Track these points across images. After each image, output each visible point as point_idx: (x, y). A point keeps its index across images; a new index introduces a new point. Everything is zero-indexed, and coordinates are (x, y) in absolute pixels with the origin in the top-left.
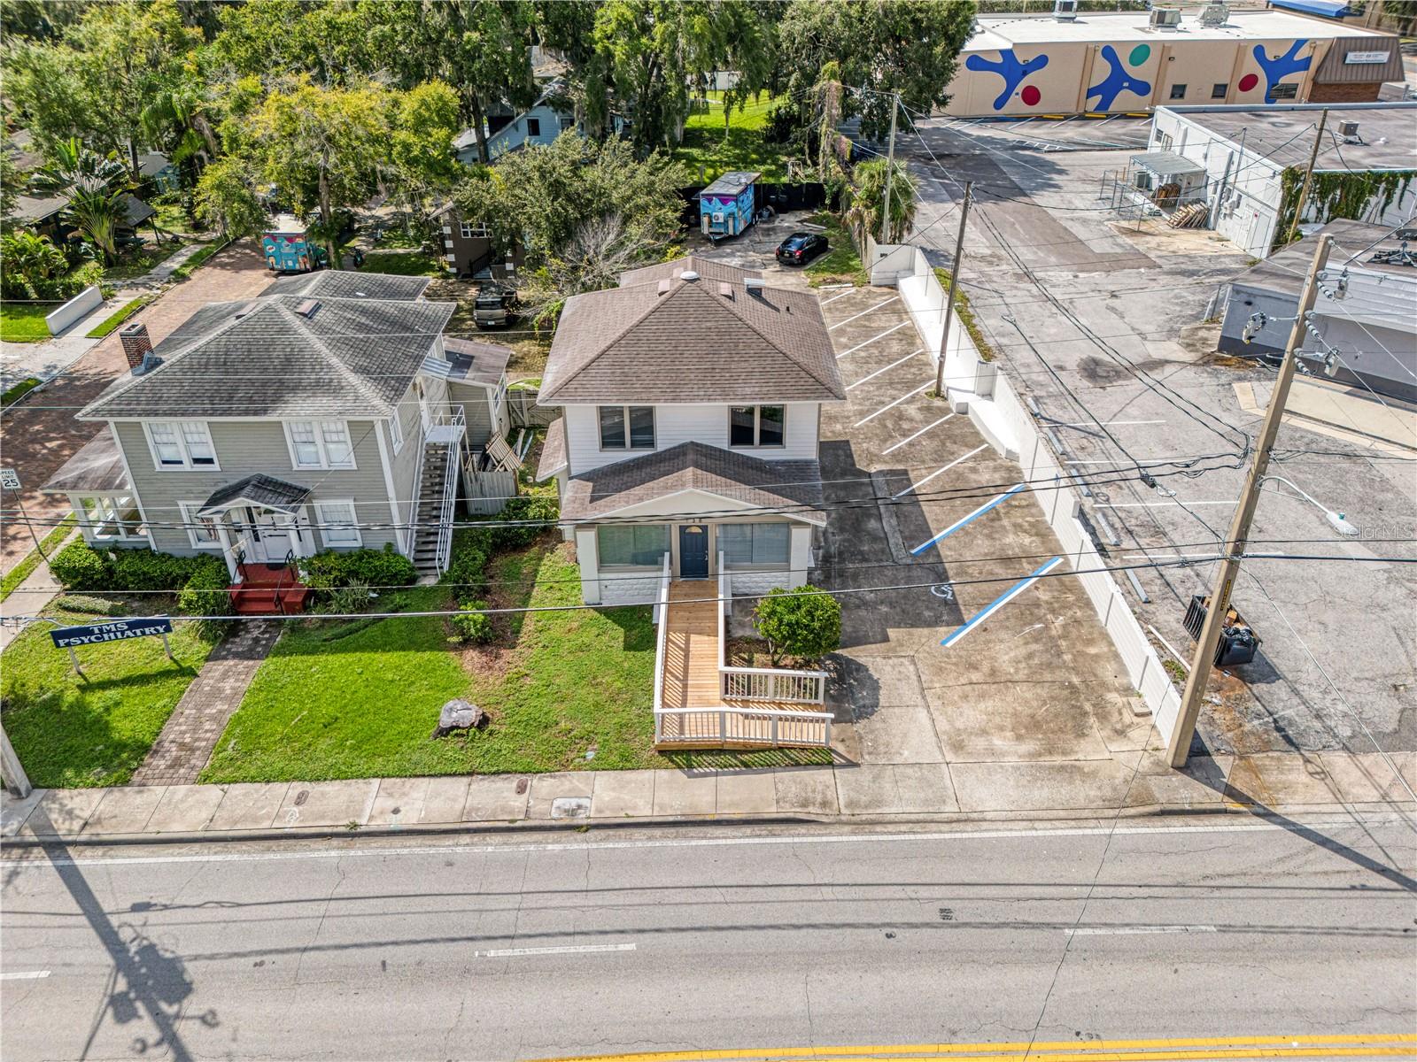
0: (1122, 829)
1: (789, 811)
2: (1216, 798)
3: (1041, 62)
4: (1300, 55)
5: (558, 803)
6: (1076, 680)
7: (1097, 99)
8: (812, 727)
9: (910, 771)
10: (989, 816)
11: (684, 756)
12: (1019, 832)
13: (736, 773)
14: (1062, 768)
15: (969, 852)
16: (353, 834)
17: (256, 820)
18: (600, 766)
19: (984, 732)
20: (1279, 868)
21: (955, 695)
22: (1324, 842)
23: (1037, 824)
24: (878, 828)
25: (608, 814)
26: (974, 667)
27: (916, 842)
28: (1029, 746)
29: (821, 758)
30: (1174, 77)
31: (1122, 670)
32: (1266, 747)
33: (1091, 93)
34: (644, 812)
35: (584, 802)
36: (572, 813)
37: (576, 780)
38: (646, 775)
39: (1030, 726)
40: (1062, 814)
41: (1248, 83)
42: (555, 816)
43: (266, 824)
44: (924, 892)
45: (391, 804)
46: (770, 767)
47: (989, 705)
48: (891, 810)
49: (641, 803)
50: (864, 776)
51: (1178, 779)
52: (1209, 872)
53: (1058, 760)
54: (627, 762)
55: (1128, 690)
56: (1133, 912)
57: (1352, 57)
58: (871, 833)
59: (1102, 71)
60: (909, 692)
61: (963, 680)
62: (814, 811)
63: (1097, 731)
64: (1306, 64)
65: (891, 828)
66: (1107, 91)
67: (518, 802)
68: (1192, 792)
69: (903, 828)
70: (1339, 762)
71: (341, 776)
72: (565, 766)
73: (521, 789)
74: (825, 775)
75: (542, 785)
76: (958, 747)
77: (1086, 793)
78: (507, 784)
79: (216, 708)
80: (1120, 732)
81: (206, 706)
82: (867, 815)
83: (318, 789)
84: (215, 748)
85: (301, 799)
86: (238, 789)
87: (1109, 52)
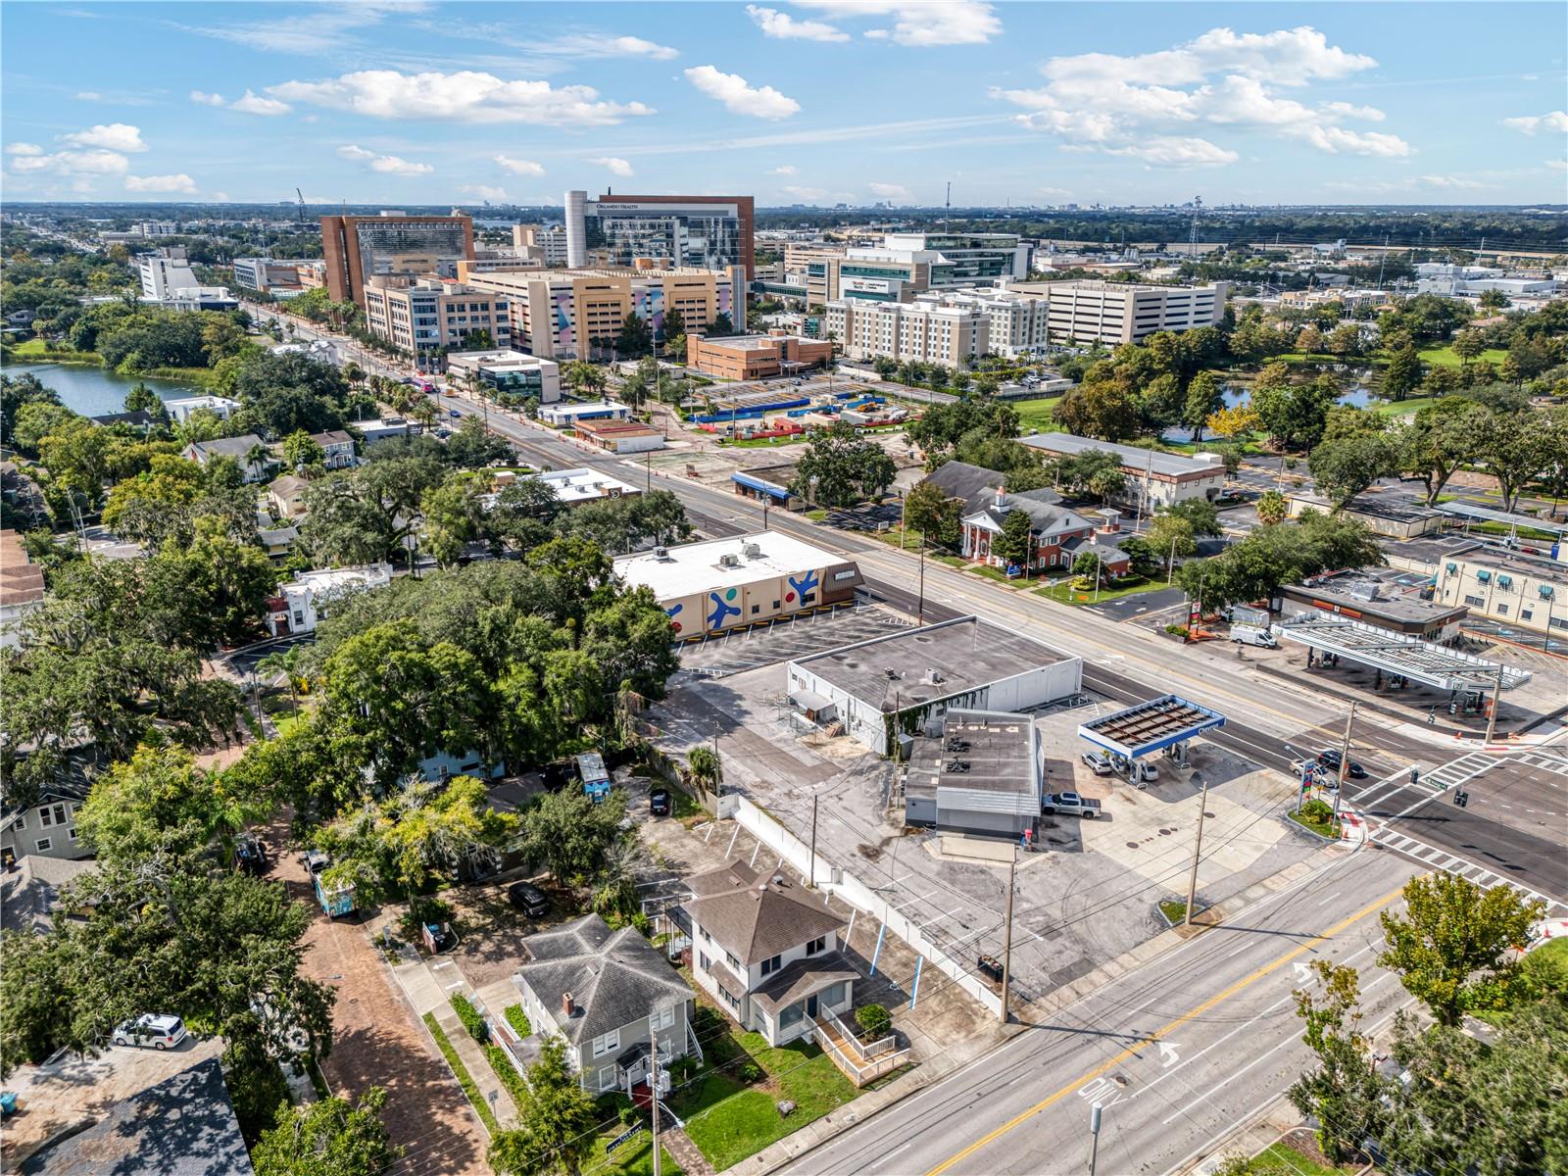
0: (1004, 1049)
1: (915, 1087)
2: (1020, 1028)
3: (679, 608)
4: (812, 579)
6: (960, 1004)
7: (713, 622)
8: (900, 1058)
10: (968, 1062)
11: (868, 1086)
12: (979, 1063)
13: (889, 1083)
14: (977, 1037)
15: (971, 1074)
16: (791, 1161)
17: (755, 1172)
18: (845, 1102)
19: (947, 1035)
21: (929, 1026)
22: (1052, 1028)
23: (982, 1058)
24: (942, 1080)
25: (864, 1115)
26: (927, 1013)
28: (963, 1034)
29: (908, 1067)
30: (751, 602)
31: (971, 995)
32: (1023, 1005)
33: (709, 619)
34: (874, 1109)
35: (853, 1115)
36: (852, 1119)
37: (842, 1109)
38: (862, 1098)
39: (959, 1027)
41: (790, 598)
42: (849, 1124)
43: (759, 1172)
44: (969, 1092)
45: (793, 1146)
46: (897, 1077)
47: (942, 1025)
48: (941, 1073)
50: (925, 1066)
51: (1008, 1026)
52: (1033, 1049)
53: (973, 1035)
54: (852, 1097)
55: (977, 1002)
56: (1022, 1071)
57: (838, 577)
59: (713, 607)
60: (918, 1033)
62: (921, 1085)
63: (978, 1020)
64: (816, 582)
65: (945, 1078)
66: (718, 616)
67: (832, 1125)
68: (1014, 1028)
70: (1042, 1000)
71: (767, 1145)
72: (834, 1107)
73: (829, 1121)
74: (914, 1072)
75: (833, 1116)
76: (944, 1044)
77: (988, 1042)
78: (823, 1122)
79: (687, 1149)
80: (984, 1017)
81: (681, 1150)
82: (936, 1078)
83: (762, 1154)
84: (708, 1160)
85: (761, 1160)
86: (735, 1168)
87: (715, 596)
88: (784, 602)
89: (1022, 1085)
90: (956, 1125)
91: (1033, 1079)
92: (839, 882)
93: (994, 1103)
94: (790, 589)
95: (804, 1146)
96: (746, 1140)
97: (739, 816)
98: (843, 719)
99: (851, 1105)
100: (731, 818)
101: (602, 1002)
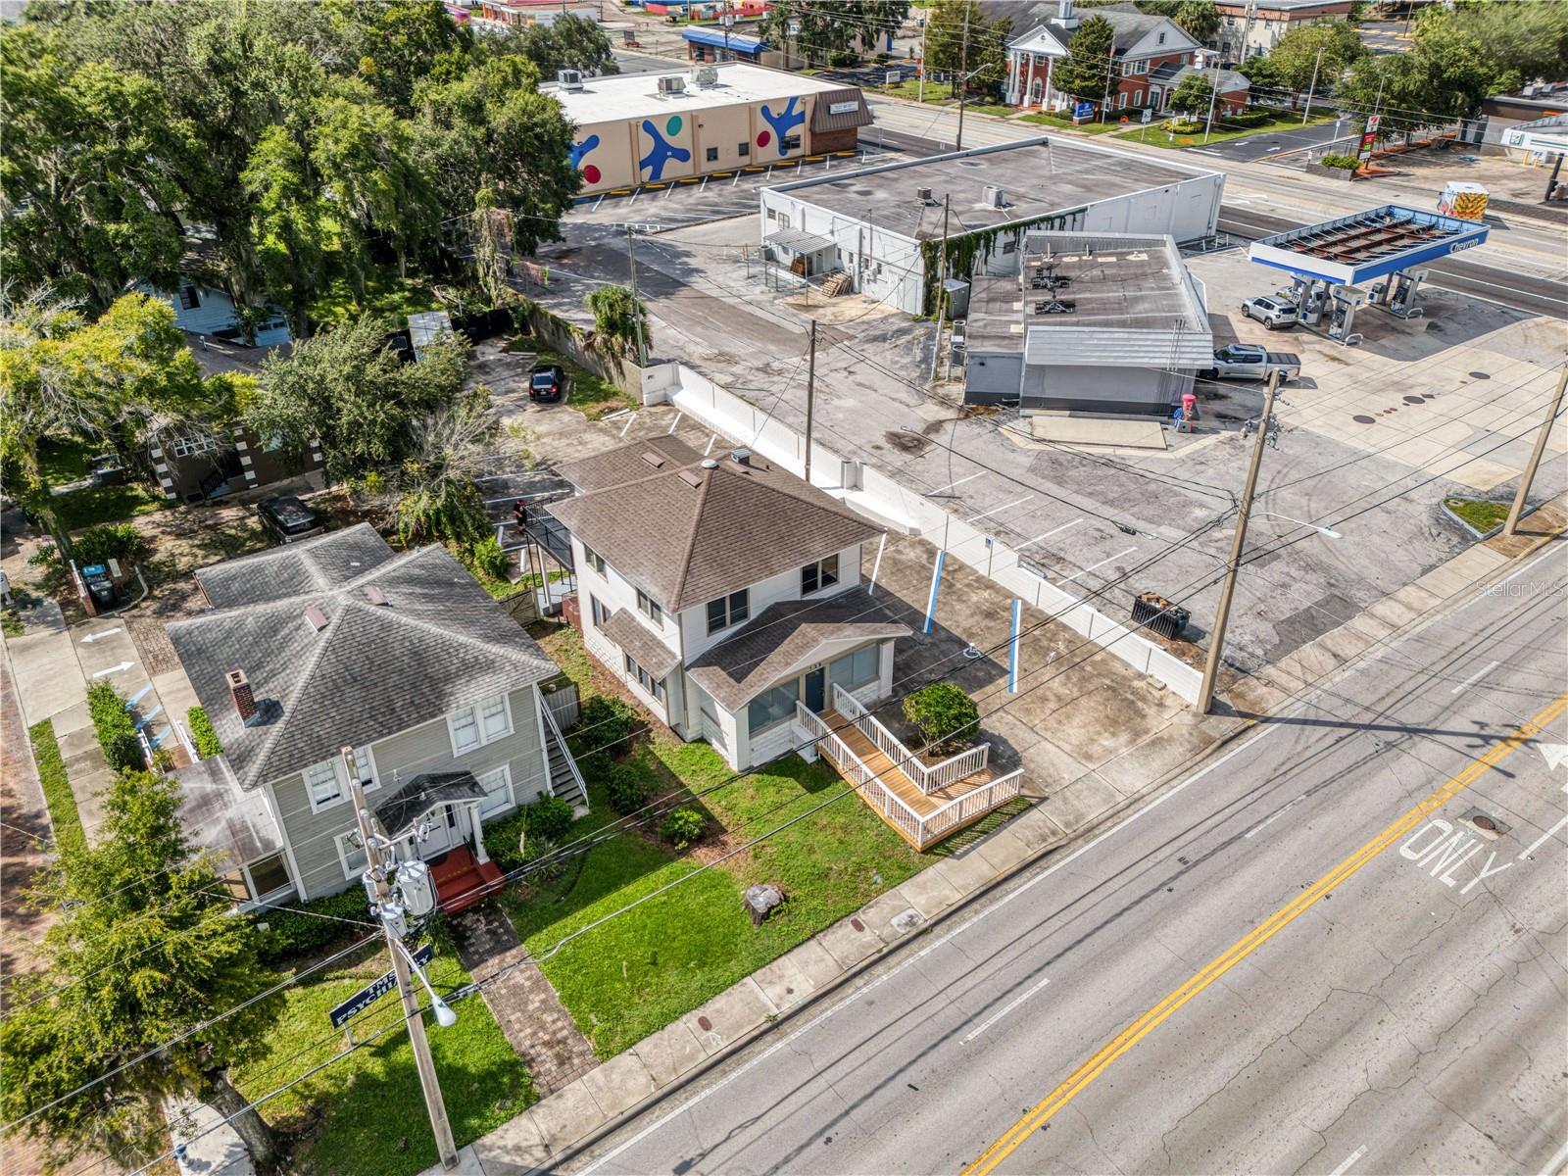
0: (1214, 765)
1: (1042, 848)
2: (1239, 723)
3: (593, 142)
4: (796, 111)
5: (894, 921)
6: (1108, 682)
7: (649, 170)
8: (1003, 789)
9: (1078, 786)
10: (1144, 791)
11: (940, 846)
13: (984, 841)
14: (1153, 743)
15: (1155, 820)
16: (776, 1025)
17: (691, 1058)
18: (892, 883)
19: (1093, 741)
20: (1300, 748)
21: (1052, 723)
22: (1305, 722)
23: (1173, 783)
24: (1097, 832)
25: (935, 911)
26: (1044, 699)
27: (1124, 830)
28: (1124, 737)
29: (1019, 807)
30: (706, 141)
31: (1127, 666)
32: (1235, 679)
33: (643, 165)
34: (957, 898)
35: (911, 912)
36: (911, 922)
37: (887, 901)
38: (930, 873)
39: (1113, 724)
40: (1178, 771)
41: (764, 139)
42: (905, 932)
43: (702, 1056)
44: (1160, 855)
45: (779, 989)
46: (1000, 827)
47: (1077, 720)
48: (1092, 816)
49: (947, 892)
50: (1056, 802)
51: (1213, 719)
52: (1273, 766)
53: (1146, 739)
54: (908, 872)
55: (1140, 676)
56: (1263, 808)
57: (835, 108)
58: (1096, 836)
59: (647, 145)
60: (1032, 738)
61: (1048, 712)
62: (1052, 841)
63: (1151, 711)
64: (801, 118)
65: (1102, 828)
66: (656, 160)
67: (867, 936)
68: (1227, 725)
69: (1109, 823)
70: (1270, 671)
71: (718, 990)
72: (867, 895)
73: (858, 926)
74: (1034, 816)
75: (869, 916)
76: (1089, 757)
77: (1177, 752)
78: (845, 929)
79: (535, 1002)
80: (1161, 705)
81: (522, 1005)
82: (1082, 826)
83: (708, 1010)
84: (582, 1029)
85: (705, 1024)
86: (644, 1047)
87: (648, 126)
88: (754, 145)
89: (1273, 838)
90: (1147, 930)
91: (1294, 825)
92: (856, 486)
93: (1219, 879)
94: (764, 125)
95: (805, 990)
96: (671, 977)
97: (680, 399)
98: (850, 268)
99: (906, 890)
100: (666, 403)
101: (329, 689)
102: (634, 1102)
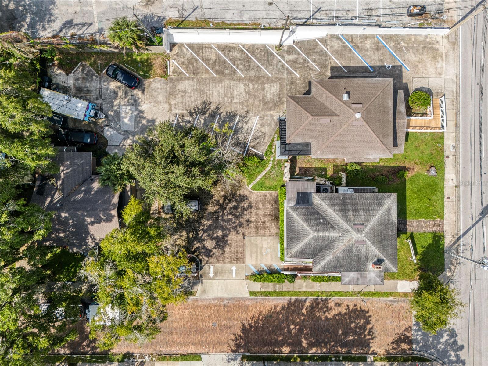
5: (451, 150)
9: (446, 84)
10: (456, 72)
16: (457, 186)
17: (453, 205)
18: (442, 143)
20: (470, 27)
22: (465, 17)
23: (458, 64)
25: (455, 141)
27: (462, 87)
28: (440, 60)
31: (421, 36)
34: (455, 134)
35: (451, 145)
36: (454, 147)
37: (446, 147)
38: (446, 134)
39: (435, 59)
40: (456, 59)
42: (455, 150)
43: (454, 203)
44: (473, 86)
45: (451, 181)
47: (428, 65)
48: (454, 89)
49: (452, 135)
52: (470, 39)
53: (444, 56)
54: (442, 138)
55: (427, 36)
58: (459, 94)
60: (426, 80)
61: (421, 69)
63: (437, 46)
67: (451, 157)
69: (458, 88)
72: (442, 150)
73: (448, 157)
75: (447, 154)
76: (440, 74)
77: (451, 53)
78: (447, 160)
79: (422, 224)
80: (438, 42)
81: (422, 227)
82: (455, 94)
83: (446, 195)
85: (448, 198)
86: (446, 211)
95: (454, 177)
96: (435, 198)
99: (446, 142)
102: (455, 219)
